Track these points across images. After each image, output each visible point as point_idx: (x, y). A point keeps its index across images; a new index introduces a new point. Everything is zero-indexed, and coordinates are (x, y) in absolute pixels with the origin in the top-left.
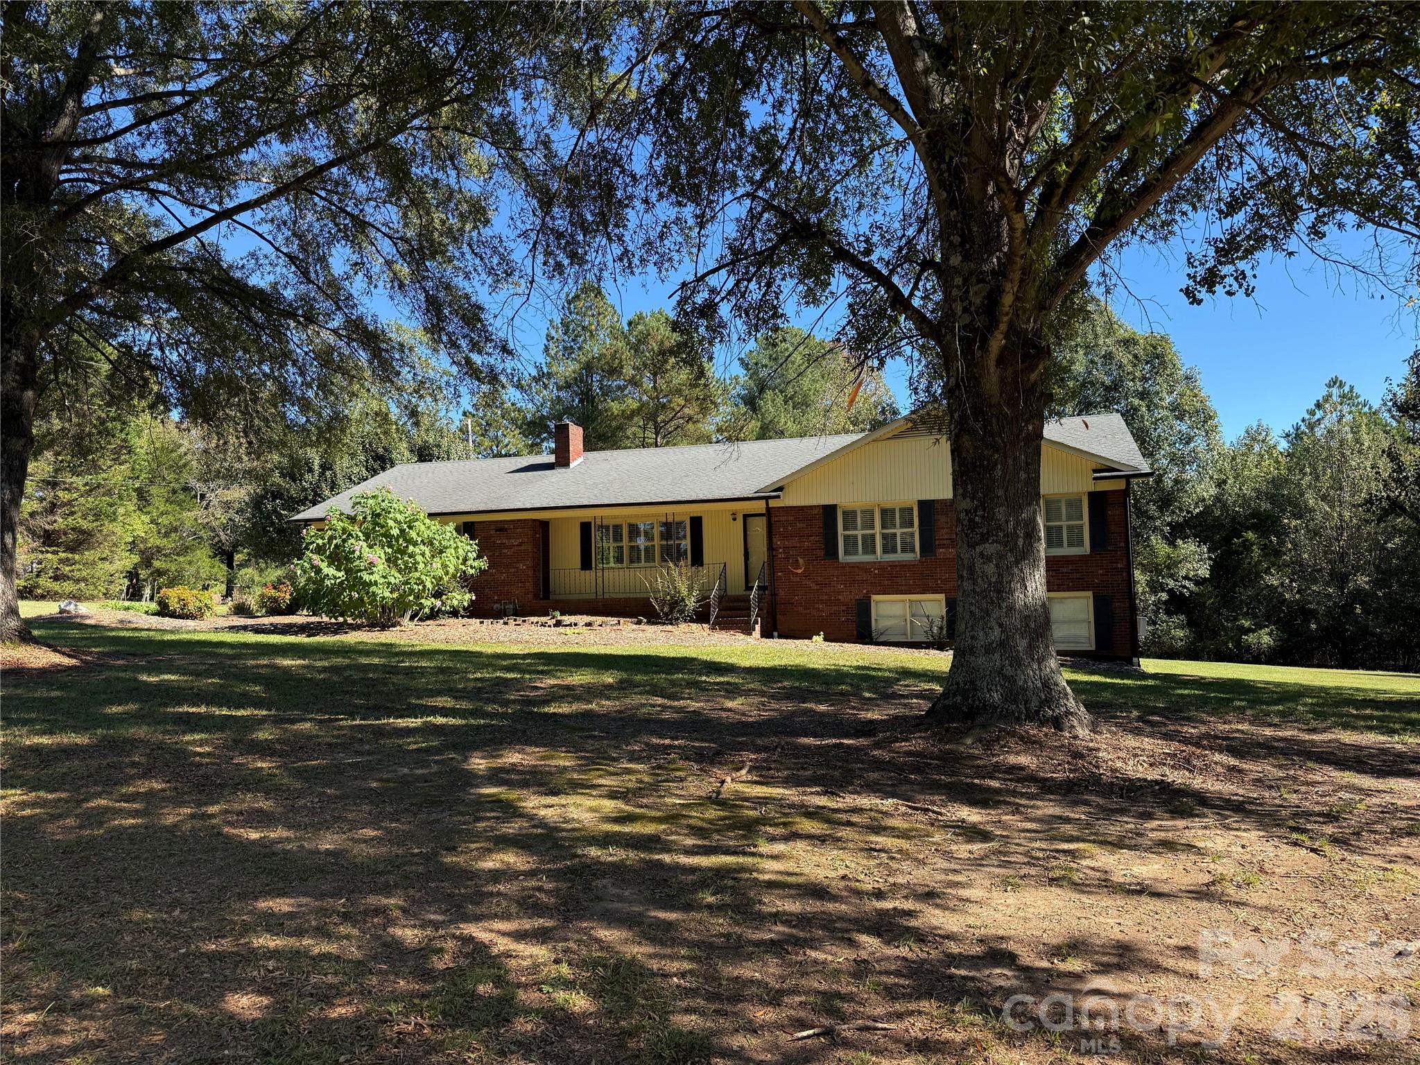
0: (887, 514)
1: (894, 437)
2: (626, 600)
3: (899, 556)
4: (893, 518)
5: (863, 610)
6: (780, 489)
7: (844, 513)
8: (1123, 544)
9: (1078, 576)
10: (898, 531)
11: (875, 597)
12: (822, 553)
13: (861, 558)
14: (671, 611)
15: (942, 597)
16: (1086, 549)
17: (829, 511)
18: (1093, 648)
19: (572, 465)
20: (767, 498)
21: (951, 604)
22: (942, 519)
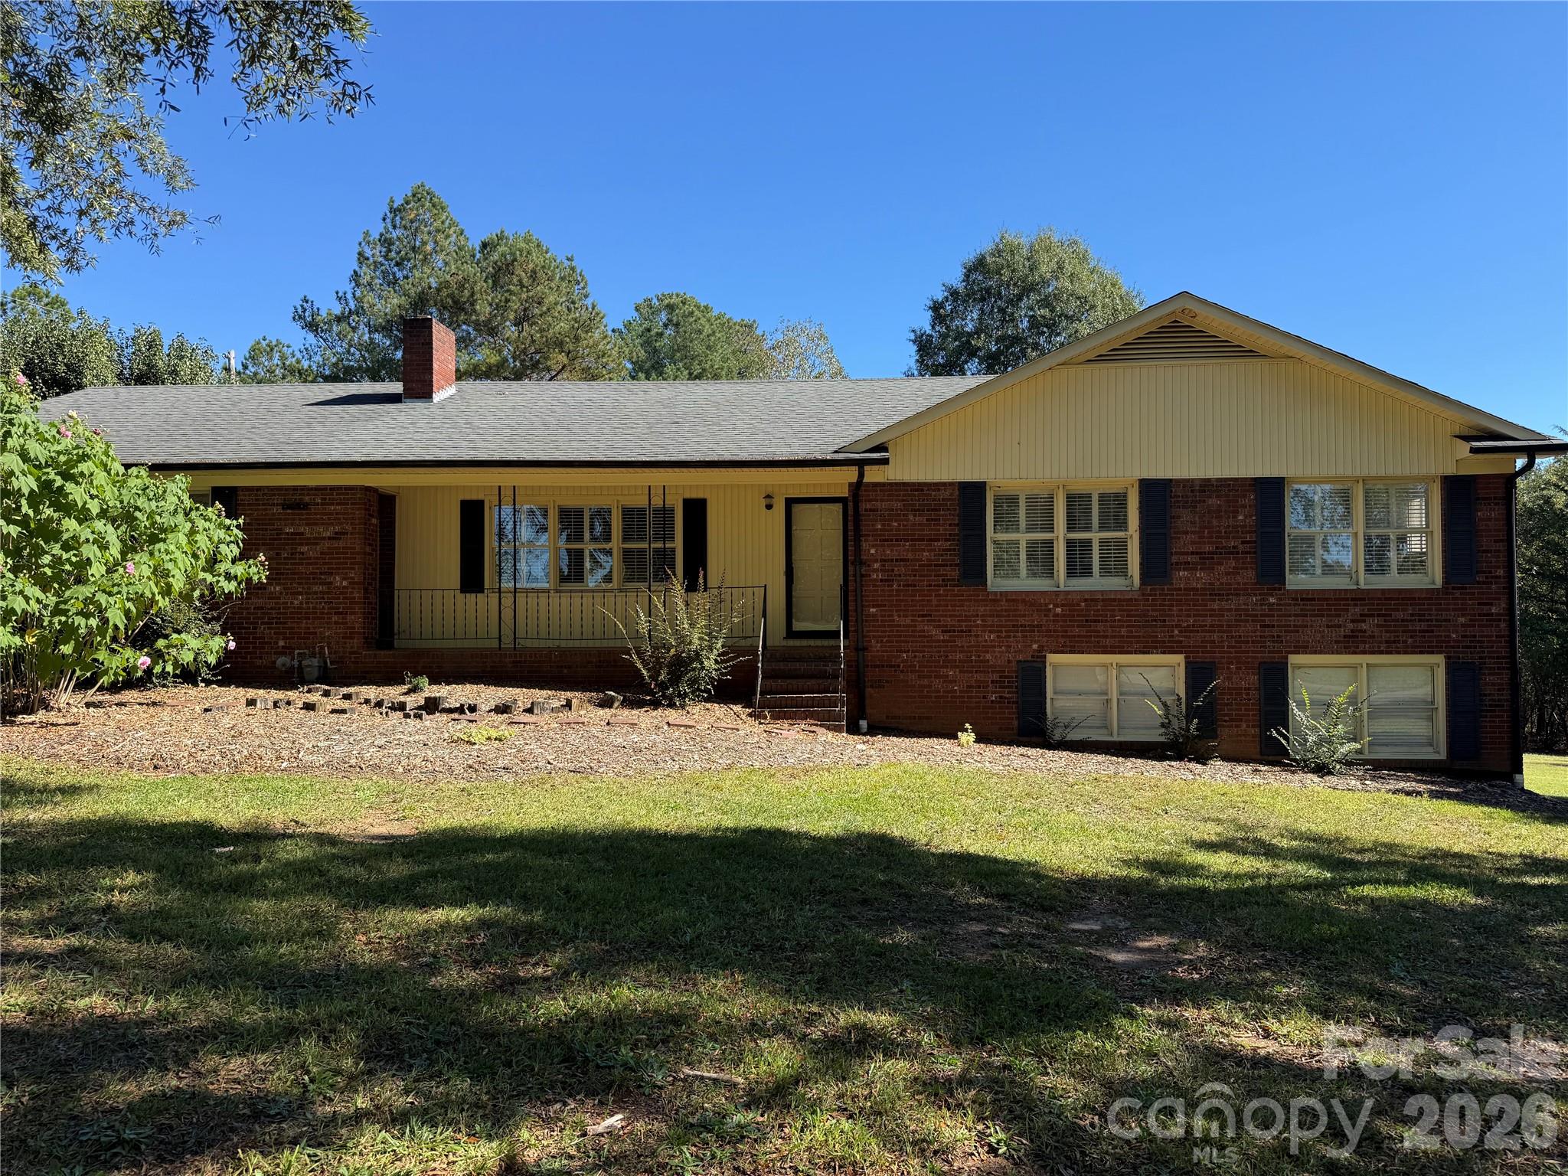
0: (1077, 503)
1: (1101, 359)
2: (564, 652)
3: (1096, 582)
4: (1088, 511)
5: (1032, 678)
6: (881, 448)
7: (998, 500)
8: (1500, 572)
9: (1423, 626)
10: (1095, 536)
11: (1053, 658)
12: (955, 573)
13: (1024, 582)
14: (675, 680)
15: (1179, 659)
16: (1434, 575)
17: (972, 493)
18: (1443, 755)
19: (437, 397)
20: (861, 464)
21: (1198, 676)
22: (1185, 518)
